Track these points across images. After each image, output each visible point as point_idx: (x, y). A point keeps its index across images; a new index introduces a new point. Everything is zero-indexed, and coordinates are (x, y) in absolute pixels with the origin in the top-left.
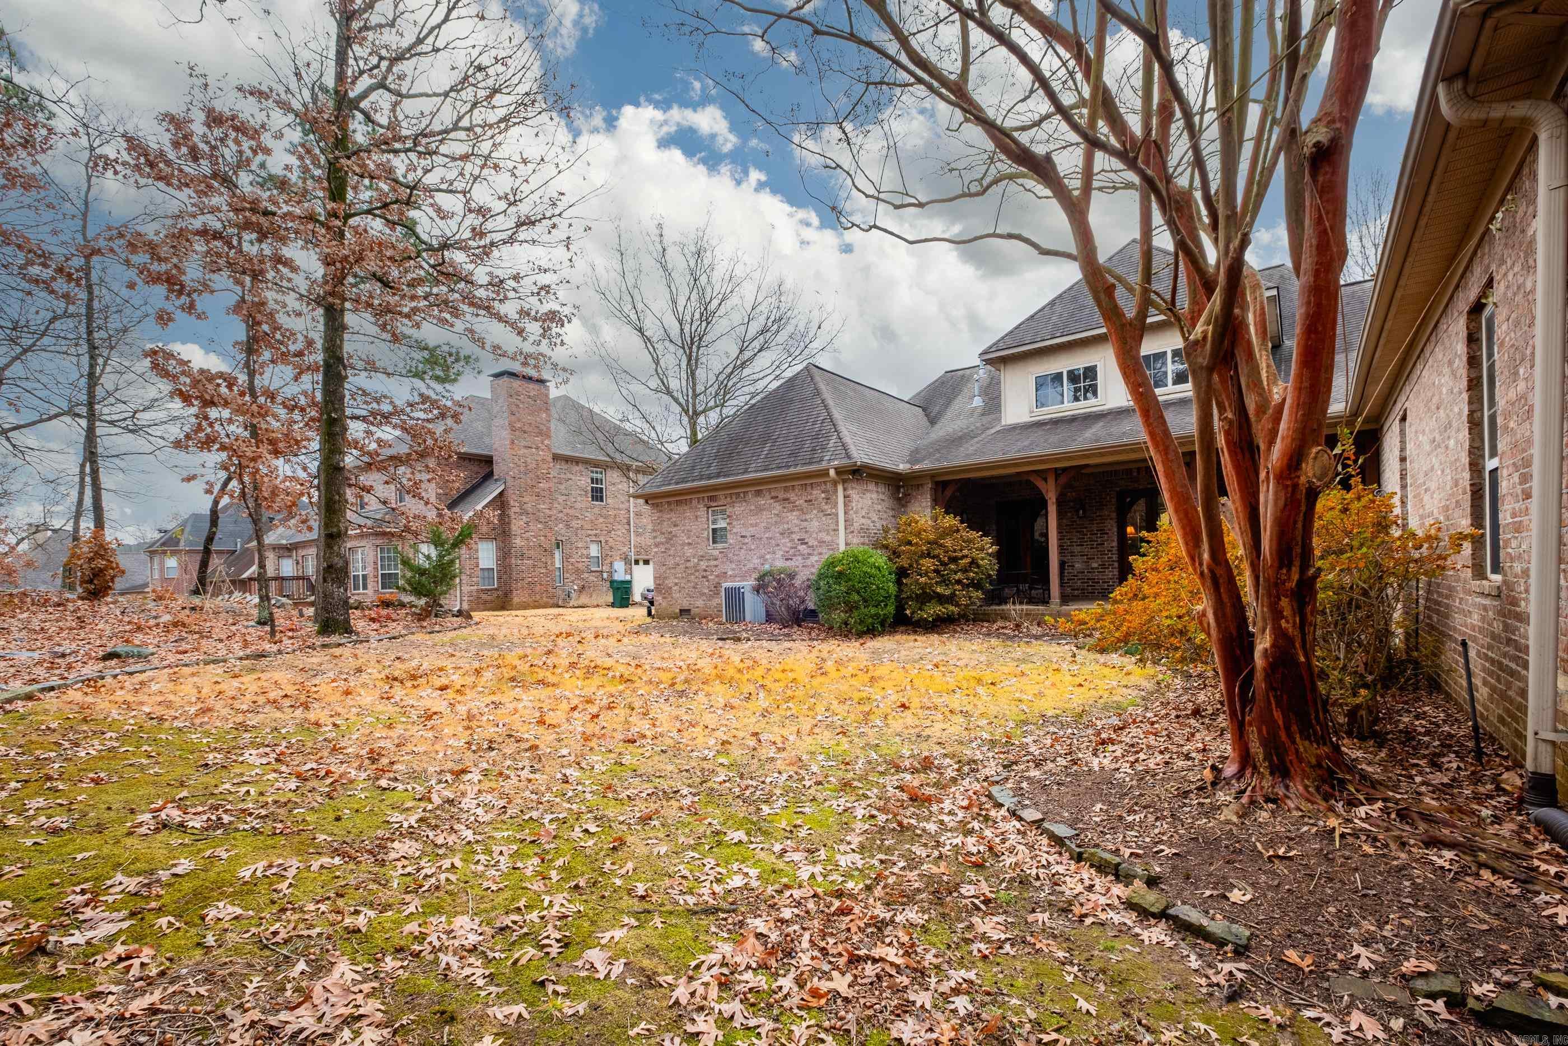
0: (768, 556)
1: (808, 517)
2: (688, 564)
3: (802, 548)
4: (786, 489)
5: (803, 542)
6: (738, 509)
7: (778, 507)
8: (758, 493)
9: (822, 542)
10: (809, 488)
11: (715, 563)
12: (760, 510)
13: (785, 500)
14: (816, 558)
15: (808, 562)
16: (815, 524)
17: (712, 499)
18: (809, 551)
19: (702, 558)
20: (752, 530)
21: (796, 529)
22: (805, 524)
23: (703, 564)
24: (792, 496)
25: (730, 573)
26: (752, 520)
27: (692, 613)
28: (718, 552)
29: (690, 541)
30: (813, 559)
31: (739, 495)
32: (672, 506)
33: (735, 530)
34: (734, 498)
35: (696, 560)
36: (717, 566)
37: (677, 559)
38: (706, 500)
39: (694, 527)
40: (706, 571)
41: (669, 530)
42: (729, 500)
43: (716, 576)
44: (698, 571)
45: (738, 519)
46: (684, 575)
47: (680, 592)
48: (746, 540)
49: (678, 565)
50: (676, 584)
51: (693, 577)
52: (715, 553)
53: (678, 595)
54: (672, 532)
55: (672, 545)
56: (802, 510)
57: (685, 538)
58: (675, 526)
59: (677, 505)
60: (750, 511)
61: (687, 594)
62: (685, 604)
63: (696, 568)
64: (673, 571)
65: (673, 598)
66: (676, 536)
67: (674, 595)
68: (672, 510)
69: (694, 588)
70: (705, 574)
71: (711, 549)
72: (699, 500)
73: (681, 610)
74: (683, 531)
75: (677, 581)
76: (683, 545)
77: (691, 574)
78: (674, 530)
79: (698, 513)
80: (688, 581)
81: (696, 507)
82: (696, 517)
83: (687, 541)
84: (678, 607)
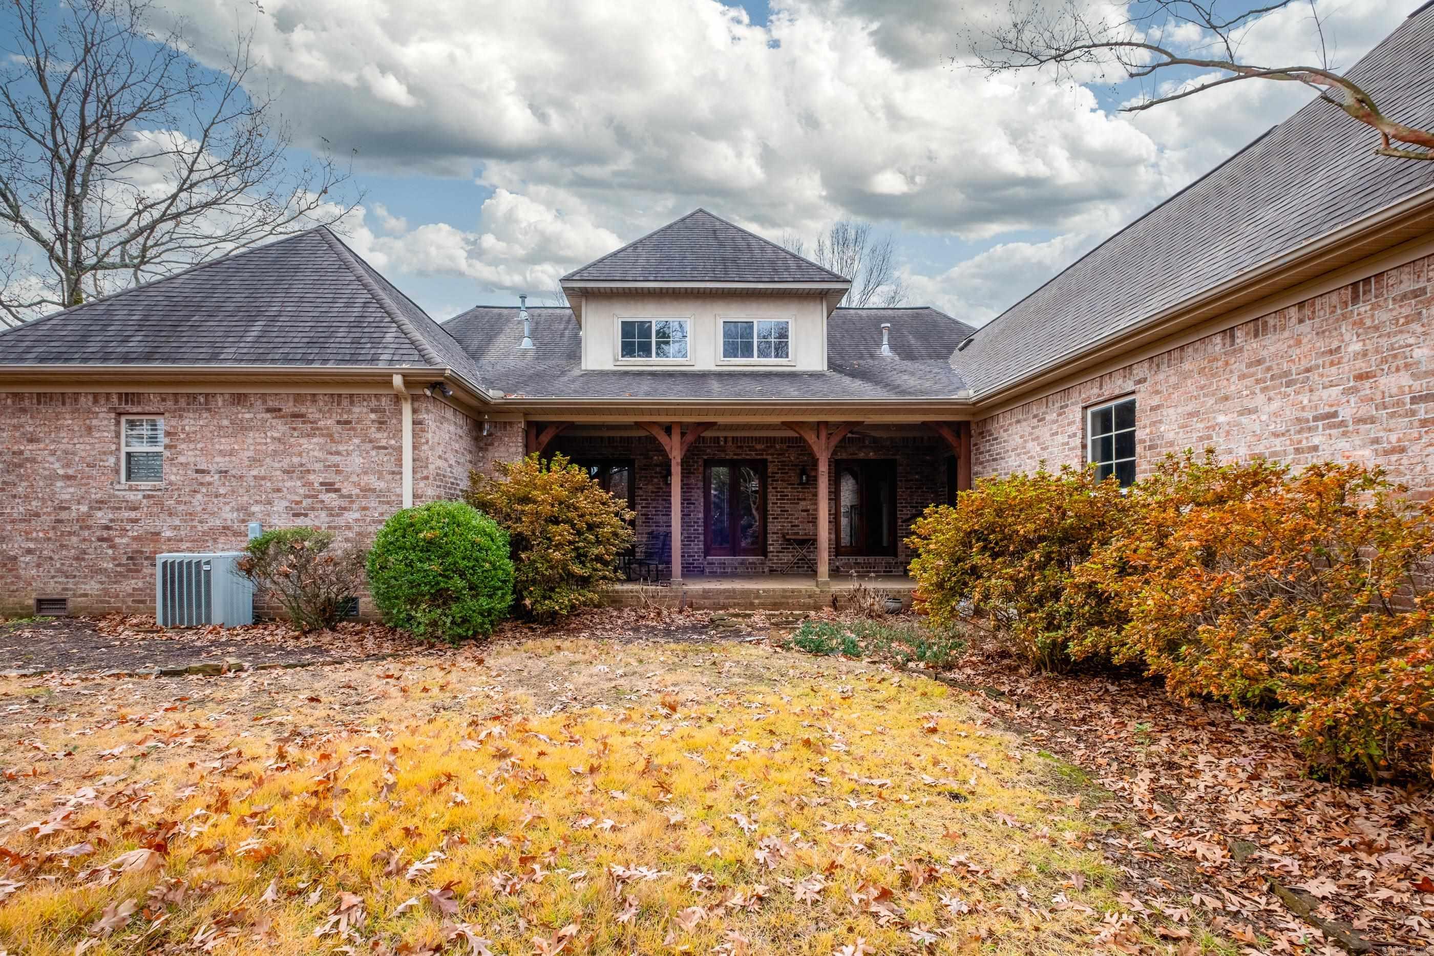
0: (255, 509)
1: (341, 448)
2: (64, 515)
3: (329, 498)
4: (298, 398)
5: (330, 487)
6: (190, 423)
7: (279, 428)
8: (239, 400)
9: (367, 491)
10: (345, 402)
11: (133, 515)
12: (243, 428)
13: (295, 416)
14: (357, 515)
15: (341, 521)
16: (357, 461)
17: (127, 398)
18: (344, 503)
19: (100, 504)
20: (221, 462)
21: (318, 466)
22: (336, 459)
23: (102, 517)
24: (311, 411)
25: (168, 534)
26: (224, 444)
27: (70, 605)
28: (140, 496)
29: (70, 472)
30: (351, 516)
31: (194, 397)
32: (27, 403)
33: (182, 459)
34: (183, 403)
35: (84, 509)
36: (136, 521)
37: (34, 503)
38: (115, 399)
39: (83, 448)
40: (108, 528)
41: (16, 448)
42: (170, 404)
43: (135, 539)
44: (89, 528)
45: (189, 439)
46: (51, 534)
47: (39, 566)
48: (208, 478)
49: (37, 515)
50: (29, 551)
51: (74, 539)
52: (131, 496)
53: (34, 572)
54: (21, 452)
55: (21, 478)
56: (331, 436)
57: (57, 465)
58: (31, 441)
59: (39, 403)
60: (220, 427)
61: (59, 571)
62: (53, 589)
63: (83, 522)
64: (22, 526)
65: (18, 577)
66: (33, 460)
67: (22, 572)
68: (24, 411)
69: (77, 559)
70: (105, 534)
71: (124, 490)
72: (96, 397)
73: (40, 602)
74: (53, 453)
75: (32, 546)
76: (52, 477)
77: (70, 534)
78: (28, 449)
79: (95, 422)
80: (62, 546)
81: (89, 411)
82: (89, 429)
83: (61, 472)
84: (34, 595)
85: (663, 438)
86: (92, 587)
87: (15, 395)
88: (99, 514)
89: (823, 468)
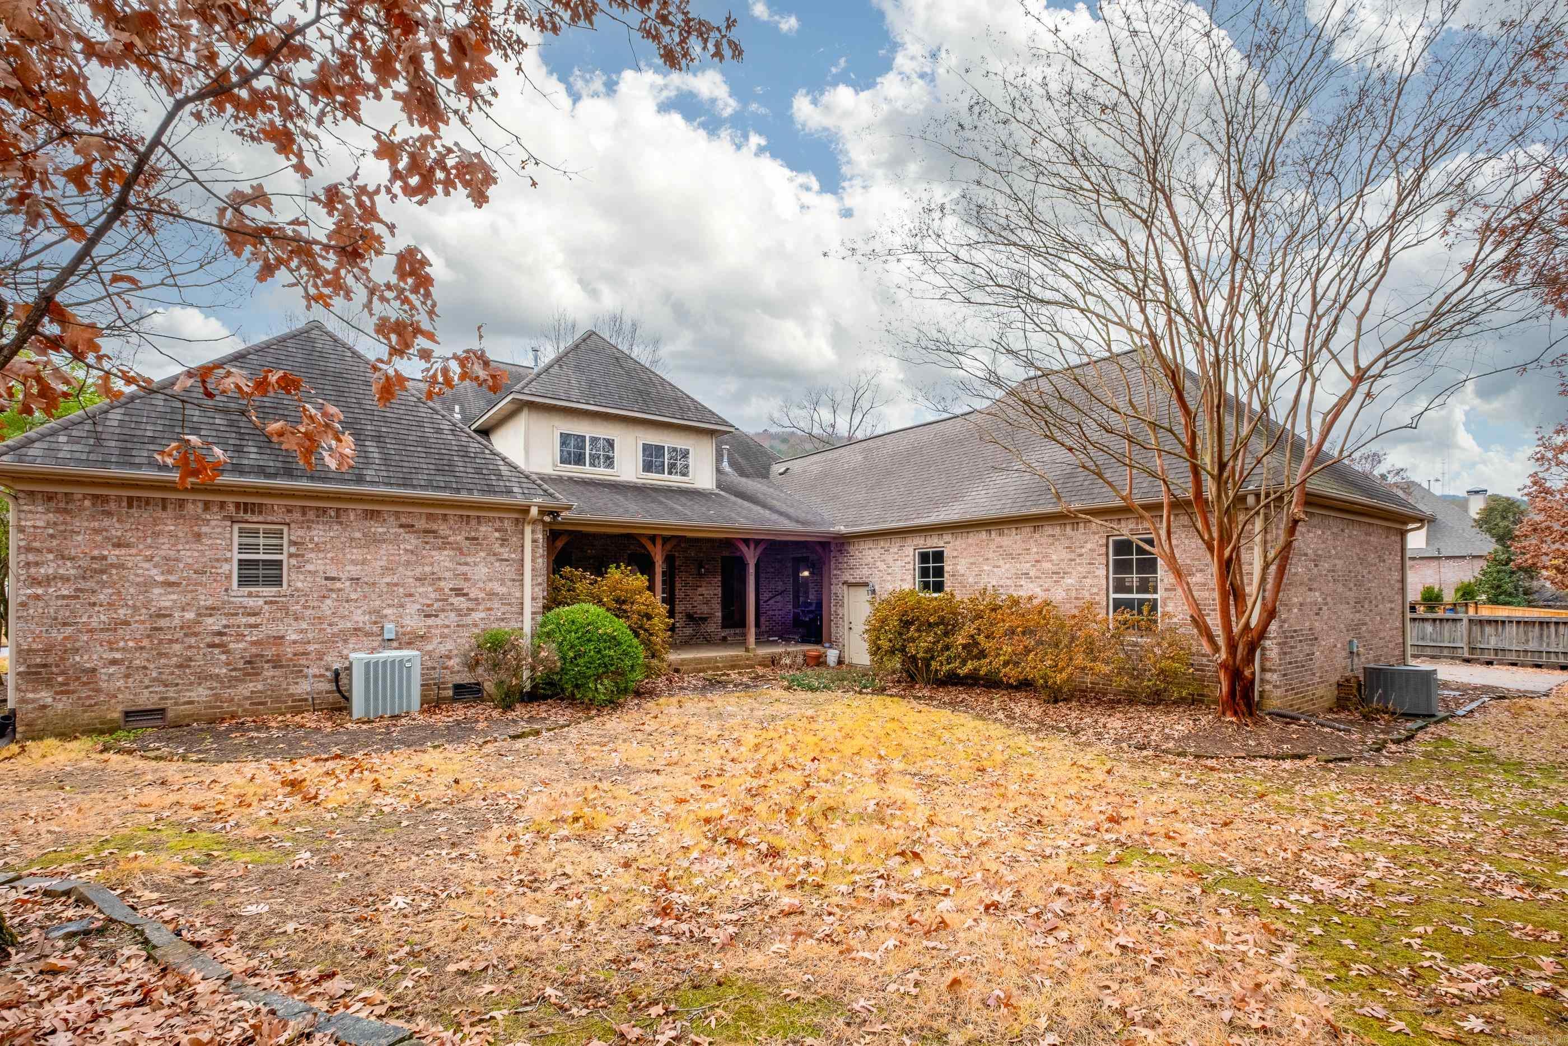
0: (388, 611)
1: (469, 560)
2: (163, 623)
3: (457, 601)
4: (430, 517)
5: (459, 592)
6: (319, 533)
7: (412, 541)
8: (372, 515)
9: (491, 594)
10: (473, 522)
11: (252, 620)
12: (377, 541)
13: (427, 532)
14: (483, 615)
15: (468, 620)
16: (482, 570)
17: (246, 508)
18: (471, 605)
19: (211, 611)
20: (354, 570)
21: (447, 575)
22: (465, 568)
23: (214, 623)
24: (443, 529)
25: (294, 637)
26: (357, 554)
27: (170, 714)
28: (261, 602)
29: (172, 578)
30: (477, 616)
31: (325, 511)
32: (113, 506)
33: (310, 567)
34: (311, 515)
35: (190, 615)
36: (256, 626)
37: (122, 611)
38: (232, 508)
39: (189, 554)
40: (220, 634)
41: (96, 553)
42: (297, 515)
43: (254, 643)
44: (196, 634)
45: (318, 548)
46: (145, 643)
47: (127, 676)
48: (338, 585)
49: (127, 623)
50: (114, 662)
51: (177, 647)
52: (251, 602)
53: (121, 683)
54: (104, 558)
55: (103, 585)
56: (460, 549)
57: (154, 572)
58: (118, 546)
59: (130, 506)
60: (352, 539)
61: (154, 680)
62: (147, 699)
63: (189, 629)
64: (105, 636)
65: (98, 691)
66: (122, 566)
67: (104, 685)
68: (109, 514)
69: (180, 666)
70: (217, 640)
71: (241, 596)
72: (207, 506)
73: (127, 714)
74: (149, 559)
75: (118, 656)
76: (148, 584)
77: (171, 641)
78: (113, 555)
79: (205, 529)
80: (160, 655)
81: (198, 518)
82: (198, 536)
83: (160, 578)
84: (120, 708)
85: (649, 546)
86: (201, 693)
87: (95, 497)
88: (210, 620)
89: (752, 570)
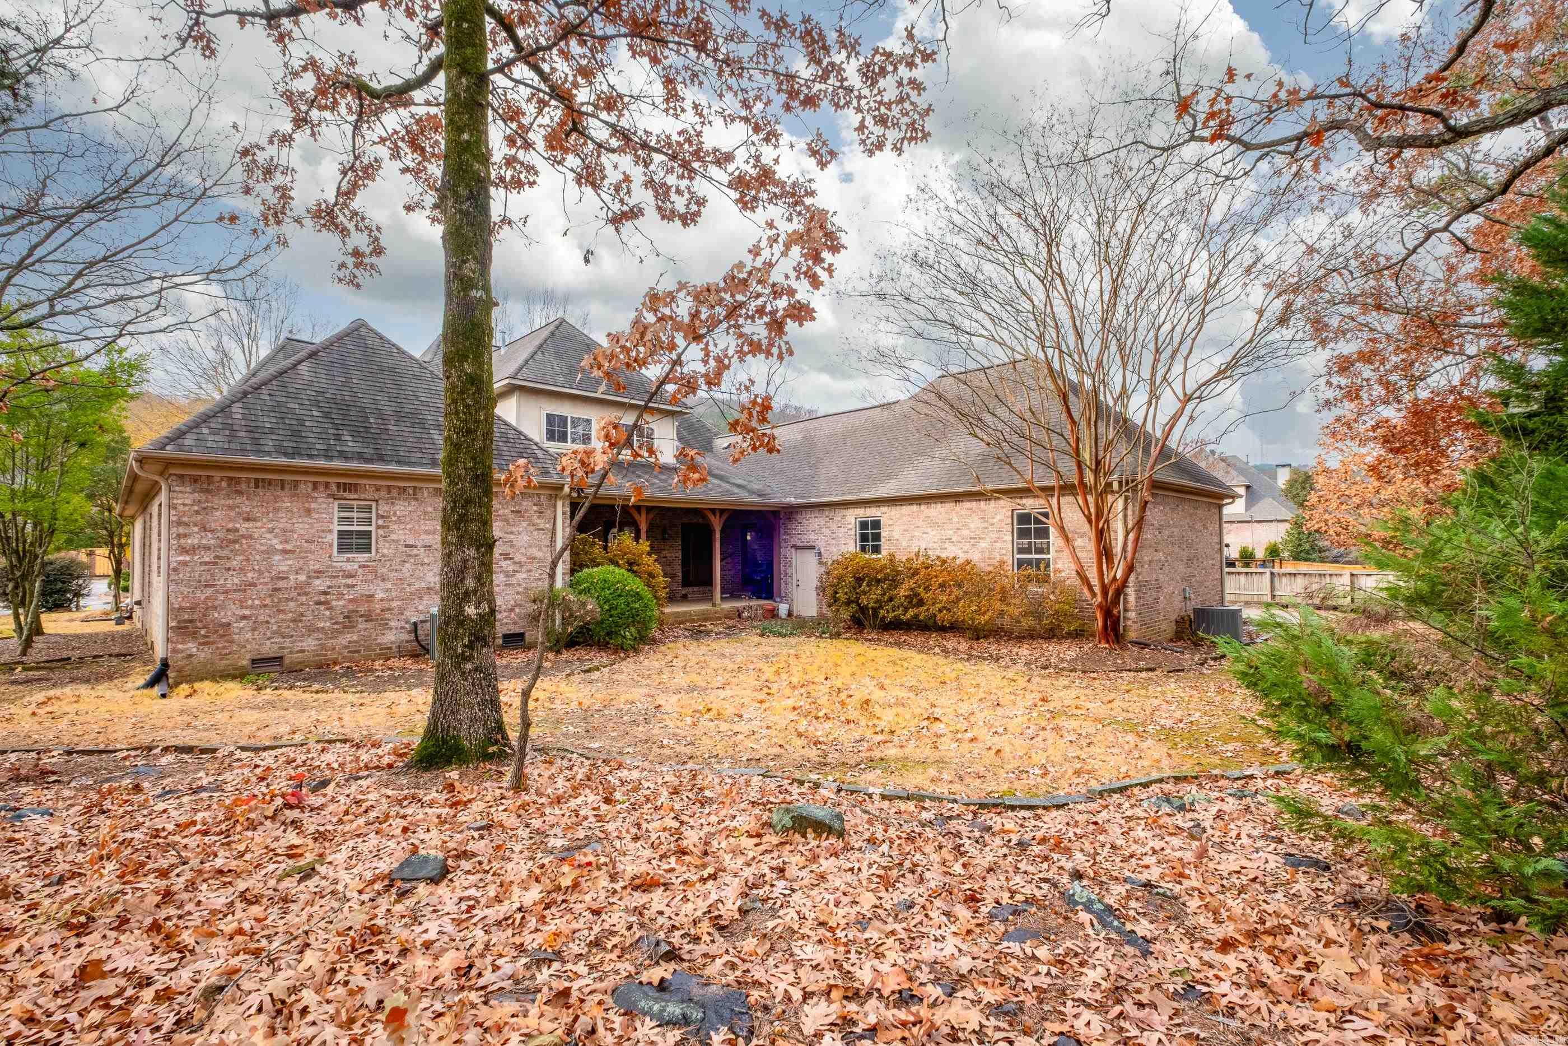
2: (282, 584)
3: (505, 564)
5: (506, 557)
6: (400, 508)
9: (531, 558)
11: (349, 581)
14: (525, 576)
16: (525, 538)
17: (345, 487)
18: (516, 567)
19: (319, 573)
20: (427, 539)
22: (511, 537)
23: (320, 584)
25: (382, 595)
26: (429, 525)
27: (287, 661)
28: (356, 566)
29: (289, 547)
30: (521, 576)
31: (405, 489)
32: (243, 486)
33: (393, 537)
34: (395, 493)
35: (302, 578)
36: (353, 586)
37: (250, 575)
38: (334, 487)
39: (302, 527)
40: (325, 593)
41: (230, 526)
42: (383, 493)
43: (351, 601)
44: (306, 594)
45: (400, 521)
46: (268, 601)
47: (254, 630)
48: (415, 551)
49: (254, 585)
50: (244, 618)
51: (292, 604)
52: (349, 567)
53: (249, 635)
54: (237, 530)
55: (236, 553)
56: (507, 521)
57: (274, 541)
58: (248, 520)
59: (257, 487)
60: (425, 513)
61: (275, 633)
62: (269, 649)
63: (301, 589)
64: (237, 596)
65: (232, 642)
66: (250, 537)
67: (236, 637)
68: (240, 493)
69: (294, 621)
70: (322, 598)
71: (342, 561)
72: (315, 486)
73: (254, 661)
74: (271, 531)
75: (247, 612)
76: (269, 552)
77: (287, 600)
78: (244, 527)
79: (313, 505)
80: (279, 611)
81: (308, 496)
82: (309, 511)
83: (279, 547)
84: (248, 656)
85: (636, 515)
86: (310, 644)
87: (231, 479)
88: (318, 582)
89: (718, 535)
